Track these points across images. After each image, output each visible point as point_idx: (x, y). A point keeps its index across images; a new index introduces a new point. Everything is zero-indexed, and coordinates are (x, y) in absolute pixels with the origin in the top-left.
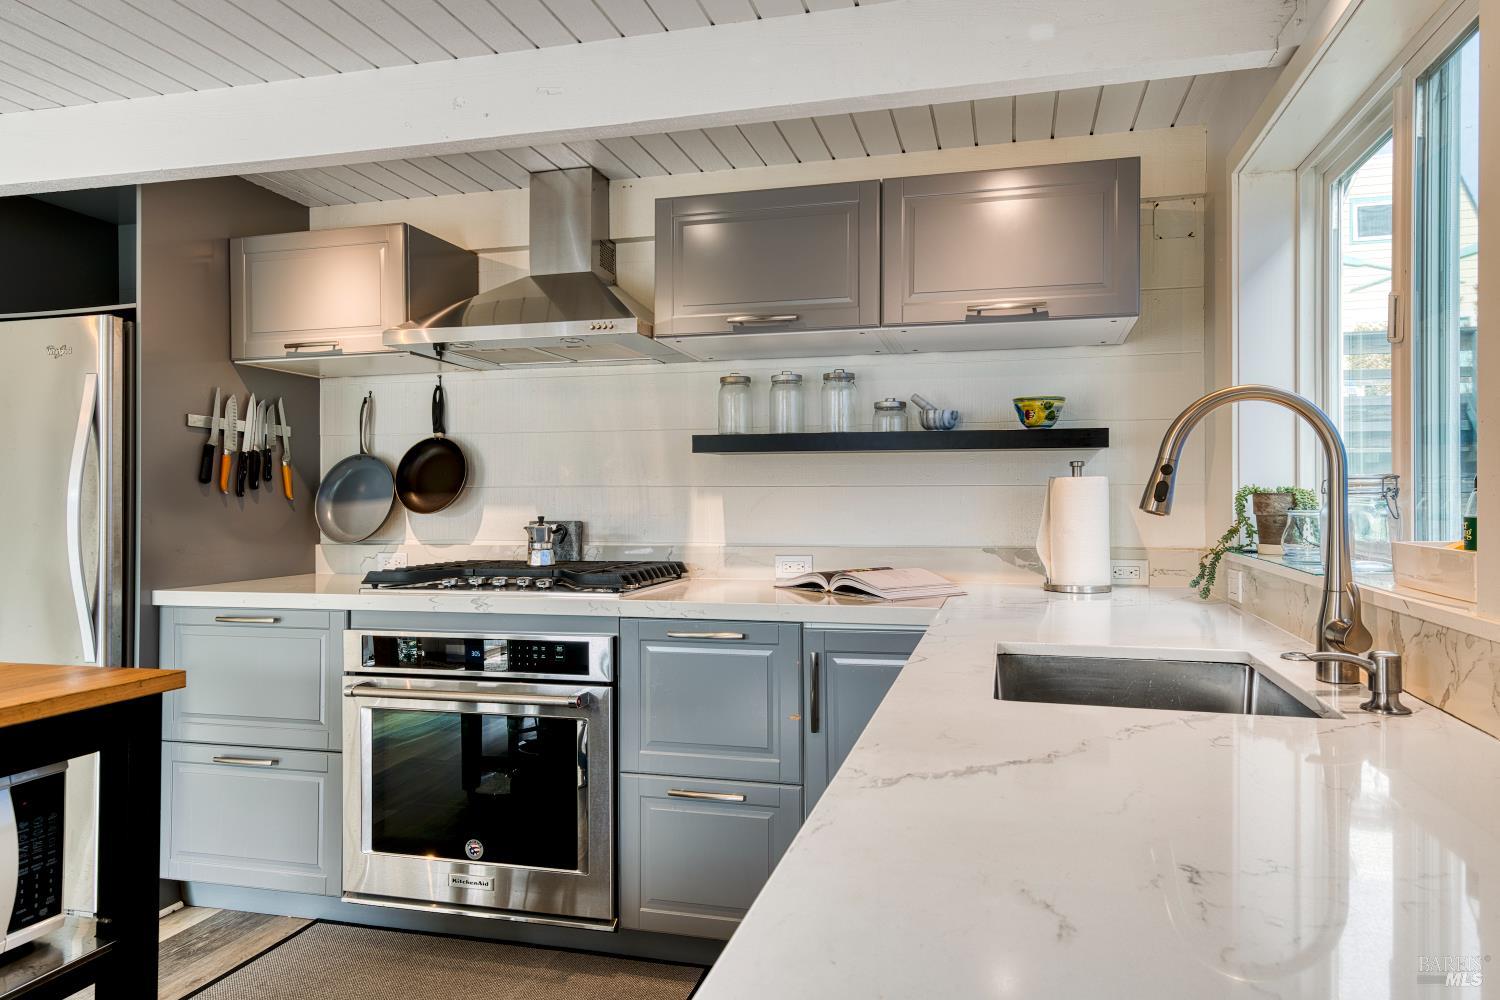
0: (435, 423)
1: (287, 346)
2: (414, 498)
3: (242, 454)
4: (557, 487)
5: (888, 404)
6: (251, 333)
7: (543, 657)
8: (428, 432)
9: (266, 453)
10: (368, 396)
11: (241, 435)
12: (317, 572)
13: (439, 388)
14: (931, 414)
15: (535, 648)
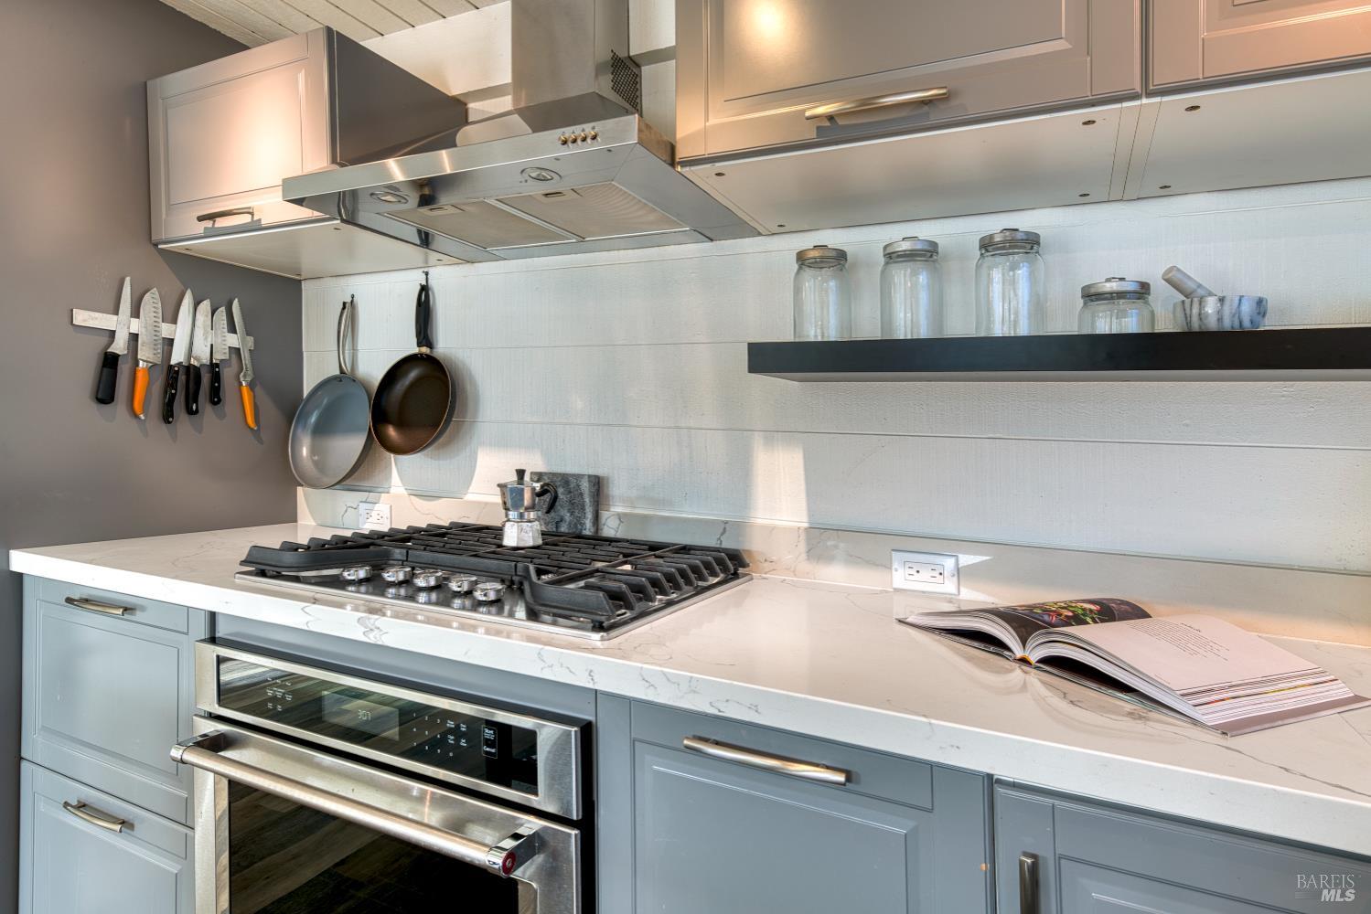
0: (418, 334)
1: (201, 219)
2: (392, 432)
3: (171, 367)
4: (566, 424)
5: (1110, 287)
6: (169, 206)
7: (463, 743)
8: (411, 347)
9: (214, 369)
10: (349, 300)
11: (170, 342)
12: (299, 522)
13: (424, 289)
14: (1211, 307)
15: (451, 724)
